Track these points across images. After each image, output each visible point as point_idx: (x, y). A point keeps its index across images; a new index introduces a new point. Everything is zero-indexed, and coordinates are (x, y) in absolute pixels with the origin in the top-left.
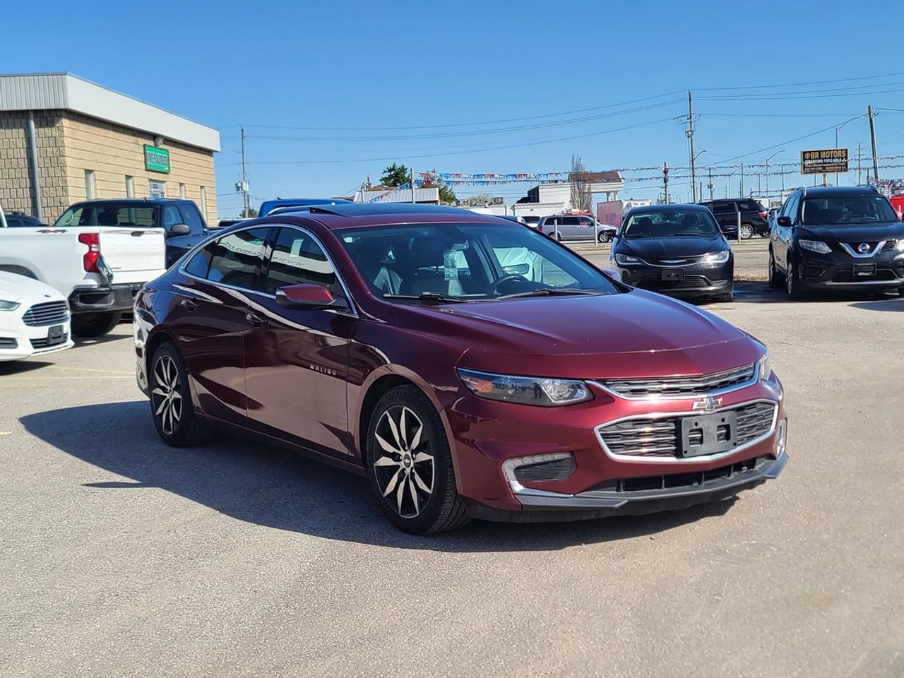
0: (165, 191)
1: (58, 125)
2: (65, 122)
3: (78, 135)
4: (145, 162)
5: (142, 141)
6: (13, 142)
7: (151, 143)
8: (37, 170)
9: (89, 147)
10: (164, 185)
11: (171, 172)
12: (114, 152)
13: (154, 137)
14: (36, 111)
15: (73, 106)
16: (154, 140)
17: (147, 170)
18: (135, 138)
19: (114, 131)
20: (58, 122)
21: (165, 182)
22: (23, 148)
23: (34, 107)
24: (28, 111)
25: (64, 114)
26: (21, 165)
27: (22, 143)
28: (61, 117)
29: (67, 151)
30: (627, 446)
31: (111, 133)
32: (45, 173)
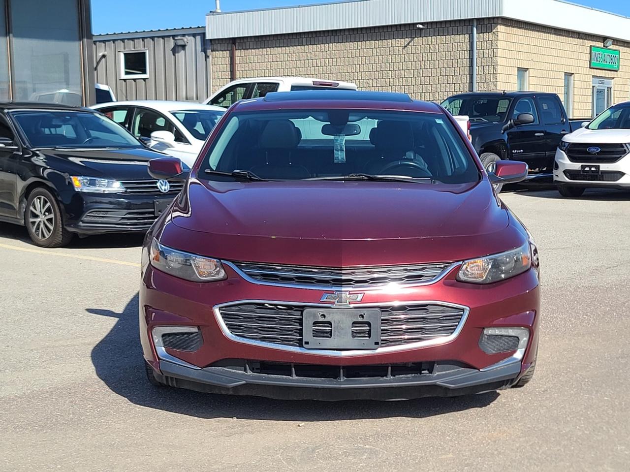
0: (612, 86)
1: (494, 31)
2: (501, 28)
3: (514, 38)
4: (590, 62)
5: (589, 43)
6: (460, 46)
7: (601, 45)
8: (475, 68)
9: (525, 48)
10: (613, 80)
11: (620, 70)
12: (554, 52)
13: (604, 39)
14: (478, 19)
15: (507, 14)
16: (603, 42)
17: (590, 68)
18: (581, 41)
19: (556, 34)
20: (494, 29)
21: (613, 78)
22: (467, 50)
23: (476, 17)
24: (472, 20)
25: (500, 21)
26: (464, 64)
27: (466, 46)
28: (497, 24)
29: (500, 53)
30: (249, 329)
31: (553, 37)
32: (481, 71)
